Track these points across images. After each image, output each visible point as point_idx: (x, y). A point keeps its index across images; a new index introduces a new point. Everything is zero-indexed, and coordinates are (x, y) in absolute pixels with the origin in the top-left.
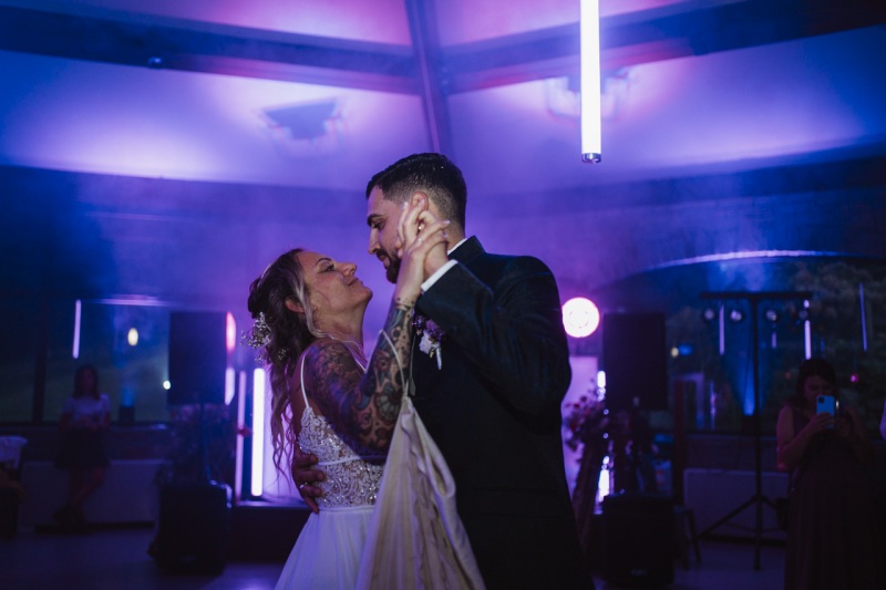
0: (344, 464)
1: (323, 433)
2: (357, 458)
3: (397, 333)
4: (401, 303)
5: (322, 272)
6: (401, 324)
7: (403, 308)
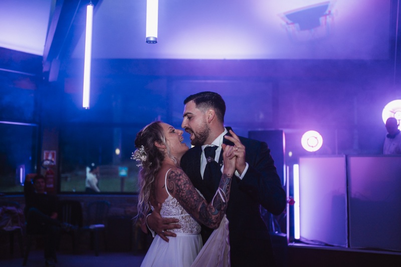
0: (182, 217)
1: (175, 204)
2: (187, 214)
3: (228, 187)
4: (230, 175)
5: (170, 132)
6: (229, 184)
7: (230, 178)
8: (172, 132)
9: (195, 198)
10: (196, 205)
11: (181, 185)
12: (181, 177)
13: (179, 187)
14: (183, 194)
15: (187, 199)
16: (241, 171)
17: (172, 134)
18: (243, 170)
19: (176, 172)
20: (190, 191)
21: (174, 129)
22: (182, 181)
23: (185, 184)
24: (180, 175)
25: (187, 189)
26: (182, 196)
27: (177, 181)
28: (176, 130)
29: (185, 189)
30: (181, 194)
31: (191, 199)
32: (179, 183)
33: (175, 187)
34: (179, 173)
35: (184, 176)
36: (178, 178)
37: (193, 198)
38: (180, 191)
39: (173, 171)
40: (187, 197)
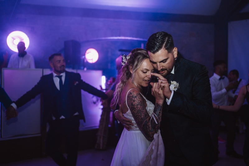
3: (160, 113)
4: (161, 104)
6: (160, 110)
7: (161, 105)
9: (142, 117)
10: (141, 122)
11: (134, 105)
12: (136, 99)
13: (133, 106)
14: (135, 112)
15: (137, 116)
16: (169, 97)
18: (170, 96)
19: (133, 94)
20: (140, 110)
22: (136, 102)
23: (137, 105)
24: (135, 97)
25: (139, 108)
27: (132, 101)
29: (137, 108)
31: (140, 117)
32: (134, 103)
33: (130, 105)
34: (135, 95)
35: (138, 98)
36: (133, 99)
38: (133, 109)
39: (131, 92)
40: (137, 114)
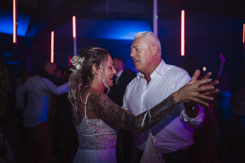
5: (109, 67)
8: (110, 68)
10: (119, 117)
11: (101, 104)
13: (100, 106)
14: (105, 111)
15: (109, 114)
17: (109, 68)
19: (96, 95)
20: (110, 106)
21: (113, 67)
22: (101, 100)
23: (104, 102)
24: (99, 96)
25: (107, 105)
26: (104, 113)
27: (97, 102)
28: (113, 69)
29: (105, 106)
30: (102, 111)
31: (113, 113)
32: (100, 102)
33: (96, 106)
35: (103, 96)
36: (98, 99)
37: (114, 112)
38: (102, 110)
39: (93, 94)
40: (109, 112)
